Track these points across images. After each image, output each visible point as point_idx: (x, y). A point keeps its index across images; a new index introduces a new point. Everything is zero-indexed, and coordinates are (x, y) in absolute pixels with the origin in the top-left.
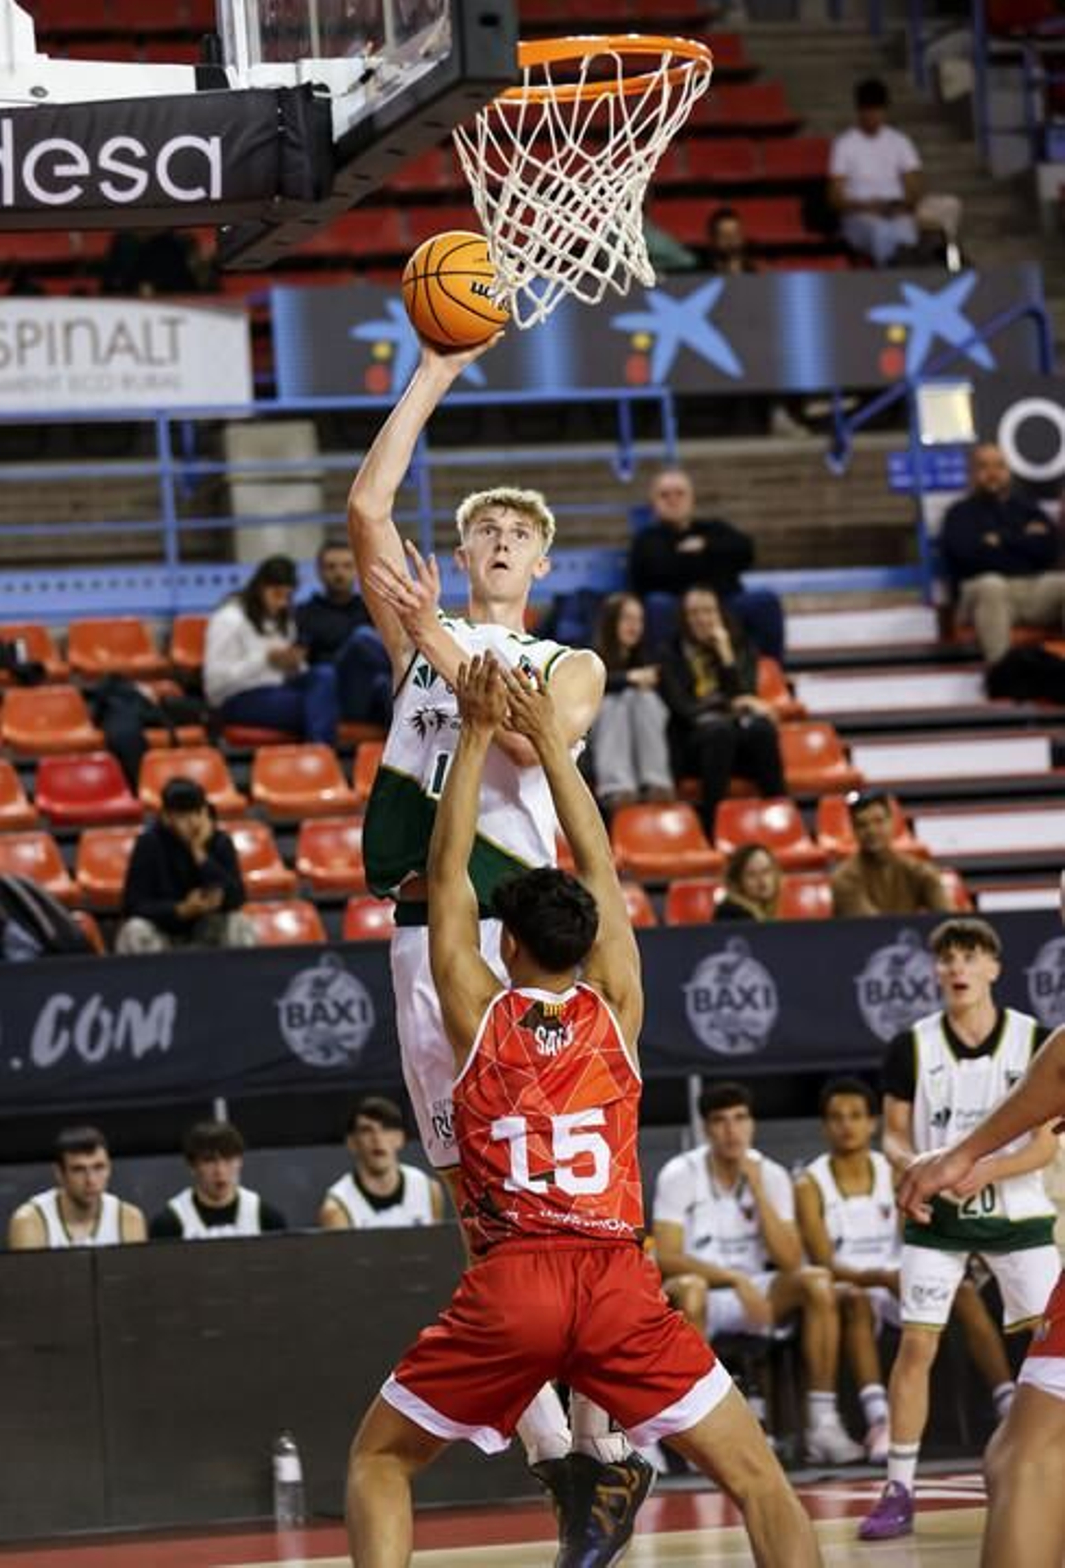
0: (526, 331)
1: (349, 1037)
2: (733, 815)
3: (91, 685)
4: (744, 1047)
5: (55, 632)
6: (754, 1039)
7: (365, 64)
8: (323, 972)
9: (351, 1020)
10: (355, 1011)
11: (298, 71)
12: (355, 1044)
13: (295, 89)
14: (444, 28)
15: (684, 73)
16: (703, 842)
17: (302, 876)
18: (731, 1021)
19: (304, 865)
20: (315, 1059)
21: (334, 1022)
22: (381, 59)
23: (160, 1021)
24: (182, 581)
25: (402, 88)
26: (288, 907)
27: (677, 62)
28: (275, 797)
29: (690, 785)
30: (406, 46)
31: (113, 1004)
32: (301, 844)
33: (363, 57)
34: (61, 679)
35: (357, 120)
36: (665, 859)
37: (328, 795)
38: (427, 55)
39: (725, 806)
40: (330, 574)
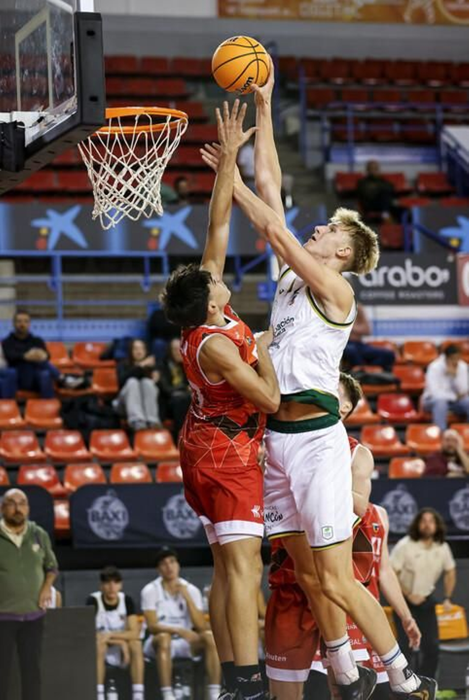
0: (107, 230)
4: (187, 535)
6: (191, 532)
7: (40, 114)
11: (11, 117)
13: (9, 124)
14: (74, 101)
15: (176, 124)
16: (173, 446)
18: (182, 524)
22: (46, 113)
25: (57, 125)
27: (173, 119)
29: (168, 422)
30: (57, 108)
33: (39, 111)
35: (36, 138)
36: (156, 453)
37: (13, 421)
38: (66, 112)
40: (18, 325)
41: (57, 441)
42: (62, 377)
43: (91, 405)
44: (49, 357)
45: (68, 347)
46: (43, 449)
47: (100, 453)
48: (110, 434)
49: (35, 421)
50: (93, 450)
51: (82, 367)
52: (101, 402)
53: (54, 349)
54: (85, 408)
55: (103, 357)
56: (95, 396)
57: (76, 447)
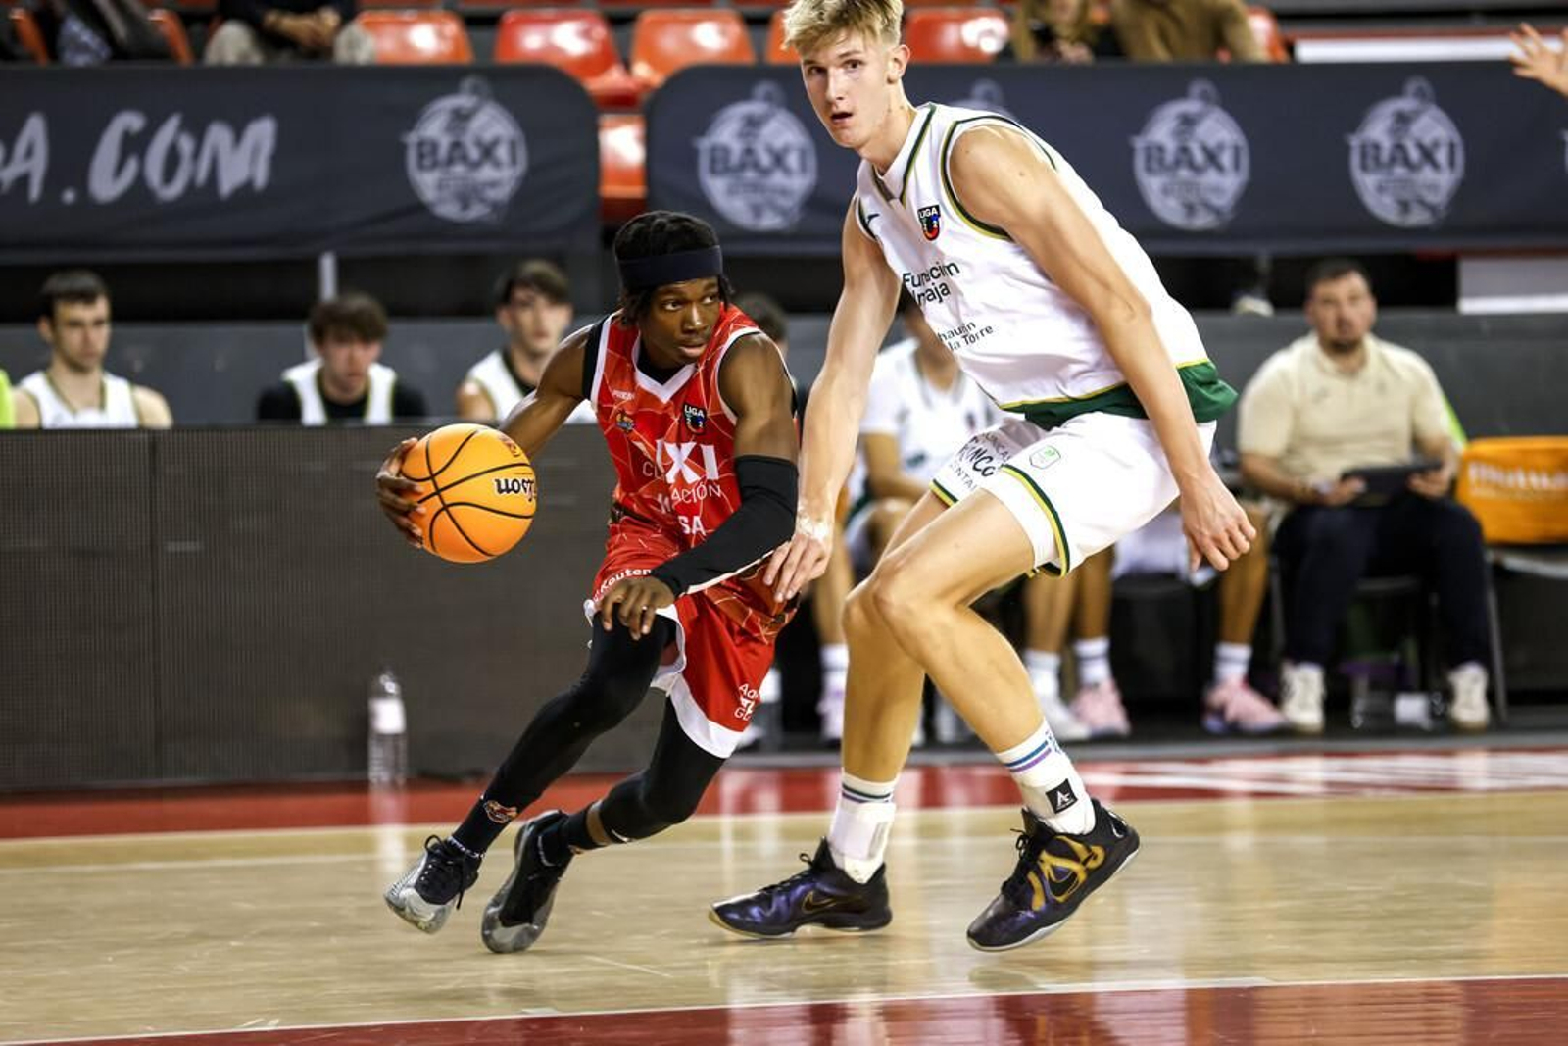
1: (493, 184)
8: (463, 100)
9: (497, 164)
12: (501, 194)
20: (449, 210)
21: (476, 165)
23: (255, 152)
26: (425, 18)
31: (196, 129)
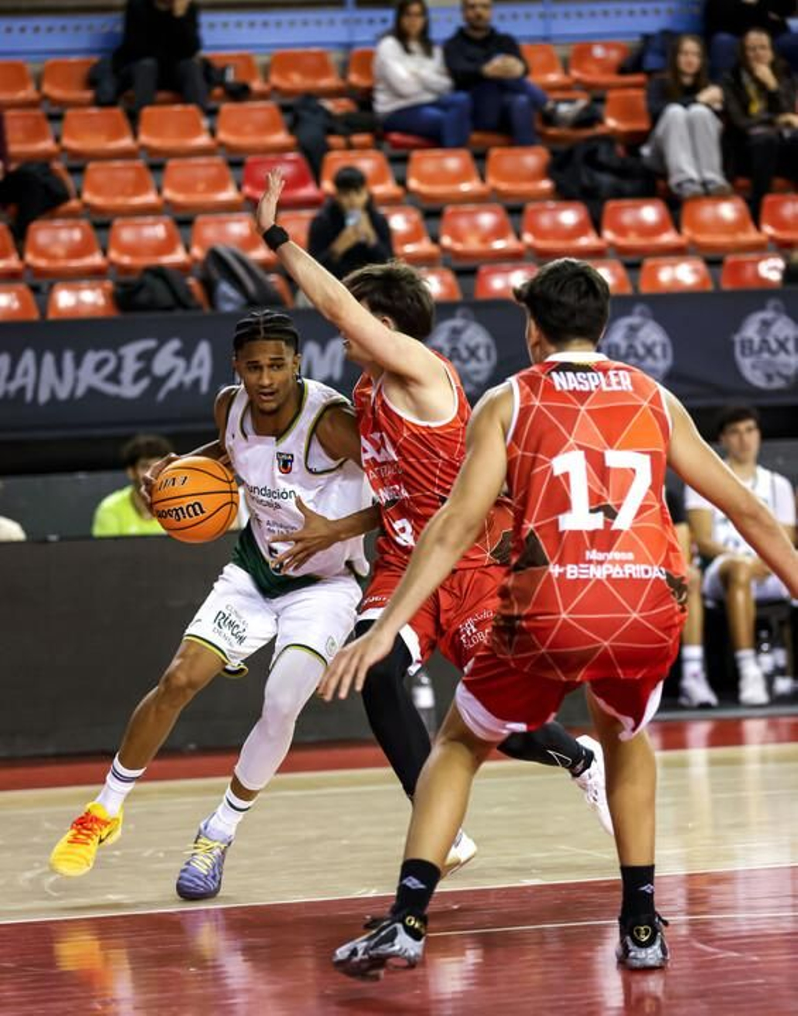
2: (776, 206)
3: (289, 101)
5: (261, 59)
6: (786, 378)
8: (457, 322)
10: (482, 353)
12: (482, 377)
16: (751, 227)
17: (445, 250)
19: (446, 241)
21: (467, 361)
23: (333, 358)
24: (358, 21)
26: (433, 273)
28: (425, 189)
29: (742, 182)
32: (444, 225)
34: (263, 96)
36: (722, 239)
37: (466, 187)
39: (768, 199)
40: (471, 13)
41: (545, 220)
42: (550, 105)
43: (603, 156)
44: (527, 72)
45: (560, 51)
46: (519, 236)
47: (622, 241)
48: (638, 207)
49: (504, 186)
50: (609, 235)
51: (587, 87)
52: (620, 150)
53: (536, 58)
54: (592, 160)
55: (622, 70)
56: (610, 138)
57: (578, 231)
